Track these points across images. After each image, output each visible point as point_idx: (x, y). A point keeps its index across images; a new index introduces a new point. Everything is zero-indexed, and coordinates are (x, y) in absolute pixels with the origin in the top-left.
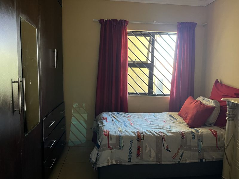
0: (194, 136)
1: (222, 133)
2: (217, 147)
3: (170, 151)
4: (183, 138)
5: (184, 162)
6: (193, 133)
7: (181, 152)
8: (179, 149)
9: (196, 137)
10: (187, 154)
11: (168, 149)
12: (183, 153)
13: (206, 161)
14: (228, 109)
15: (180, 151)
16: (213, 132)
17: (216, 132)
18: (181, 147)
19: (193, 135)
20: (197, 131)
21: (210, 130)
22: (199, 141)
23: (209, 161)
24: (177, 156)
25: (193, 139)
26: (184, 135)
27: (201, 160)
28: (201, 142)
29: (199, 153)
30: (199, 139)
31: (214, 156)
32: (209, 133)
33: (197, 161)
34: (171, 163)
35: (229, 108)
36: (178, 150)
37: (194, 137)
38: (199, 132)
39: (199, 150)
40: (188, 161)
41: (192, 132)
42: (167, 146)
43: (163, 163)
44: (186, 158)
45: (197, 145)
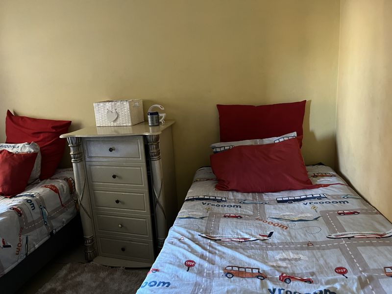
0: (32, 205)
1: (61, 184)
2: (63, 205)
3: (10, 246)
4: (21, 215)
5: (32, 250)
6: (29, 201)
7: (24, 237)
8: (20, 235)
9: (36, 205)
10: (32, 236)
11: (6, 245)
12: (27, 238)
13: (57, 231)
14: (71, 149)
15: (21, 238)
16: (51, 188)
17: (54, 186)
18: (22, 230)
19: (30, 205)
20: (32, 196)
21: (45, 187)
22: (42, 209)
23: (60, 228)
24: (21, 248)
25: (33, 209)
26: (20, 210)
27: (51, 233)
28: (44, 208)
29: (46, 225)
30: (41, 206)
31: (64, 220)
32: (48, 191)
33: (47, 238)
34: (16, 264)
35: (73, 147)
36: (19, 238)
37: (34, 206)
38: (34, 195)
39: (45, 222)
40: (37, 246)
41: (27, 200)
42: (3, 239)
43: (6, 271)
44: (34, 243)
45: (40, 216)
